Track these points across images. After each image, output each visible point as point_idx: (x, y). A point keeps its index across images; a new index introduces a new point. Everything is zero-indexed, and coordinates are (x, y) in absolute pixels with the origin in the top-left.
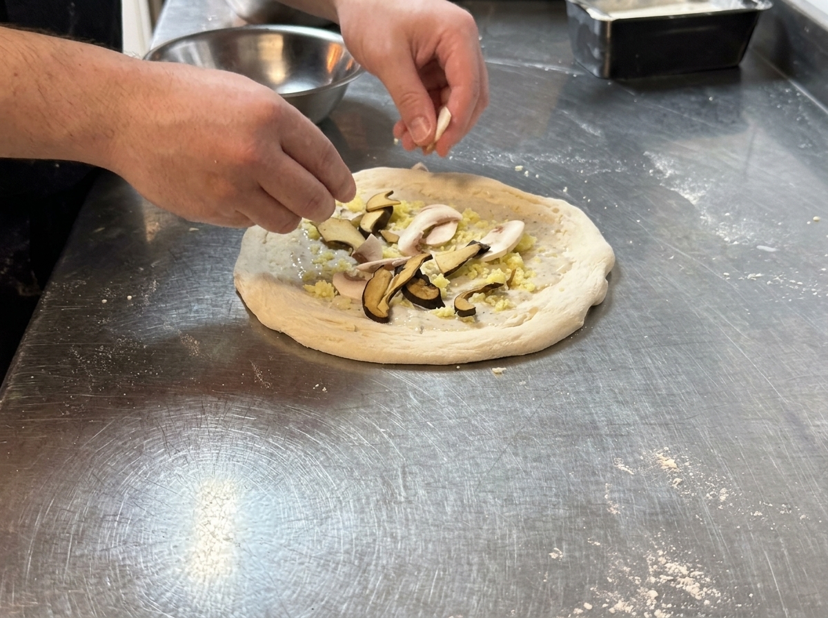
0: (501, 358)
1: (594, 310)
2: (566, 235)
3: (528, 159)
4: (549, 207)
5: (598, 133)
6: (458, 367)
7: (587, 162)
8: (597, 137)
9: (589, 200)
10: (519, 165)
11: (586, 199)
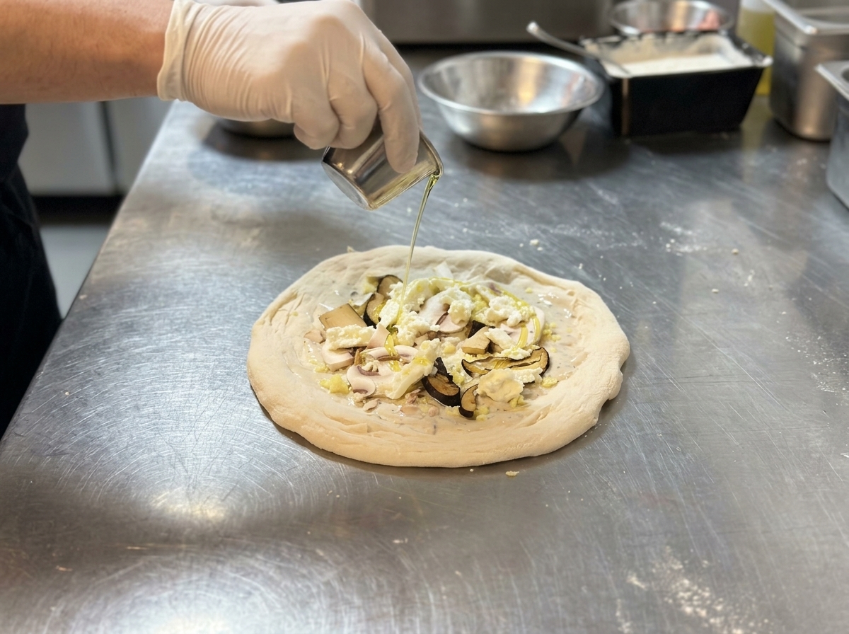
0: (515, 460)
1: (607, 406)
2: (581, 322)
3: (544, 232)
4: (564, 289)
5: (614, 201)
6: (472, 470)
7: (603, 235)
8: (614, 206)
9: (605, 279)
10: (533, 238)
11: (602, 278)
